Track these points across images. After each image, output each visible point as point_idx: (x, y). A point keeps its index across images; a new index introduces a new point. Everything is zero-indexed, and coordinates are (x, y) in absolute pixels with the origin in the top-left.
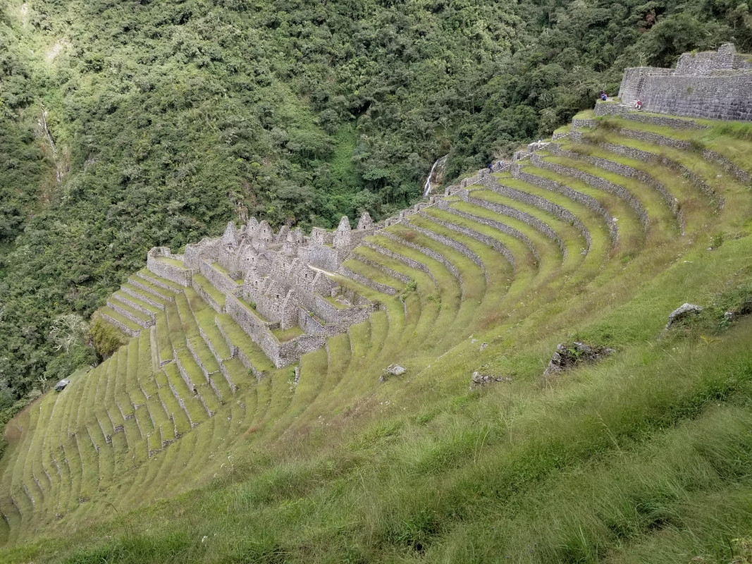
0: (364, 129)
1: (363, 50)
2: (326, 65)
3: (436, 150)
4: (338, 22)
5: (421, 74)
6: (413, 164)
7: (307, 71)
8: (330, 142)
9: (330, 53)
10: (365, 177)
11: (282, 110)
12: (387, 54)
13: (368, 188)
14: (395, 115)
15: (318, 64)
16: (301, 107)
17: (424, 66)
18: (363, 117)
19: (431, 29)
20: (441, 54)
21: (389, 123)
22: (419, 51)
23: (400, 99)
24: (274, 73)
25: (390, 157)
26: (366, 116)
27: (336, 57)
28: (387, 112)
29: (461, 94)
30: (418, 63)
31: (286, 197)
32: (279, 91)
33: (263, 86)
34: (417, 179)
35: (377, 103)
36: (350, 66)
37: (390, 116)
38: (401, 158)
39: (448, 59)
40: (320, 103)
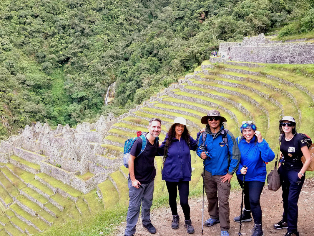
0: (68, 71)
1: (62, 31)
2: (42, 39)
3: (108, 80)
4: (46, 16)
5: (95, 43)
6: (98, 88)
7: (32, 43)
8: (50, 80)
9: (44, 33)
10: (73, 97)
11: (19, 64)
12: (76, 32)
13: (76, 102)
14: (84, 64)
15: (38, 39)
16: (30, 61)
17: (96, 39)
18: (66, 65)
19: (97, 20)
20: (104, 32)
21: (81, 68)
22: (92, 31)
23: (86, 56)
24: (13, 44)
25: (85, 85)
26: (68, 65)
27: (48, 34)
28: (80, 62)
29: (118, 52)
30: (93, 37)
31: (30, 111)
32: (17, 54)
33: (7, 51)
34: (101, 96)
35: (74, 58)
36: (55, 39)
37: (82, 64)
38: (91, 86)
39: (108, 35)
40: (41, 59)
